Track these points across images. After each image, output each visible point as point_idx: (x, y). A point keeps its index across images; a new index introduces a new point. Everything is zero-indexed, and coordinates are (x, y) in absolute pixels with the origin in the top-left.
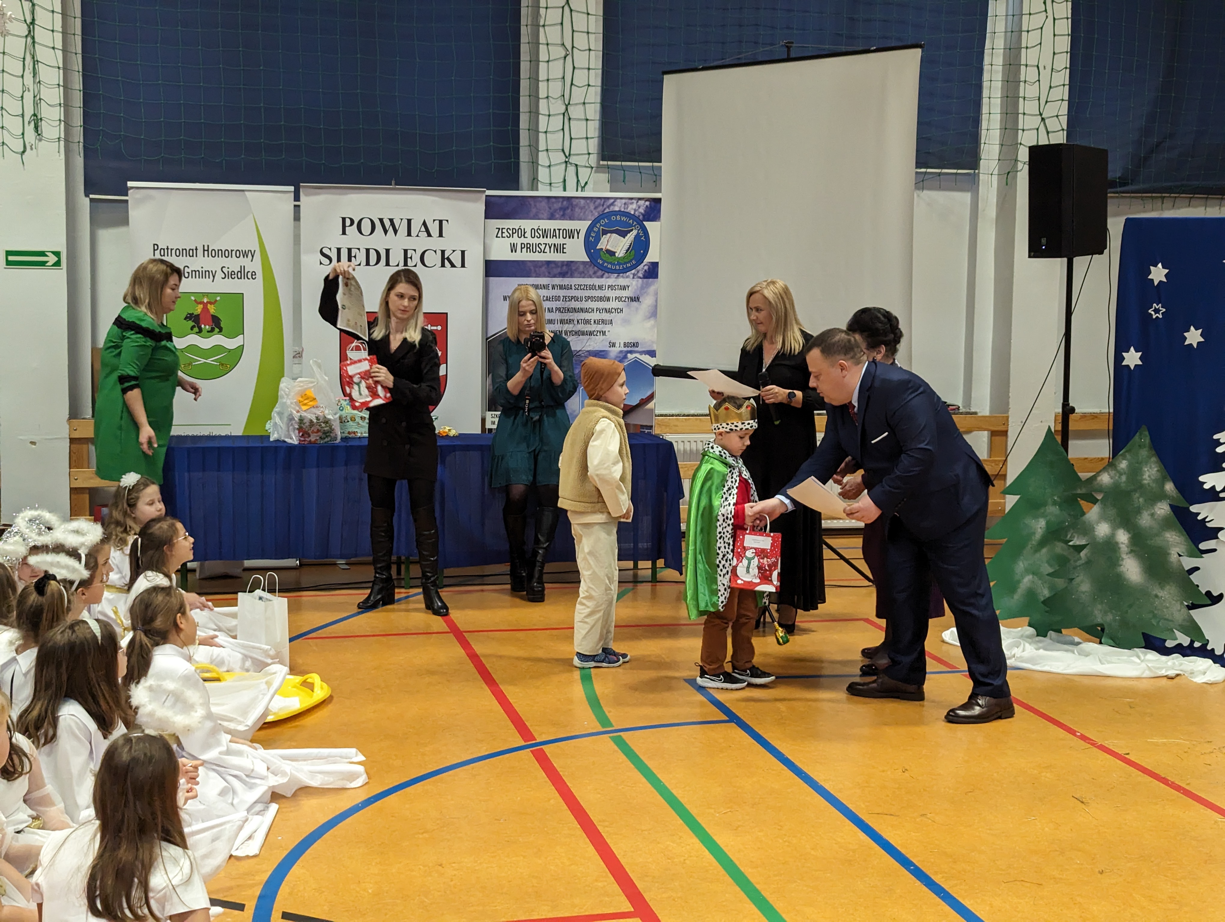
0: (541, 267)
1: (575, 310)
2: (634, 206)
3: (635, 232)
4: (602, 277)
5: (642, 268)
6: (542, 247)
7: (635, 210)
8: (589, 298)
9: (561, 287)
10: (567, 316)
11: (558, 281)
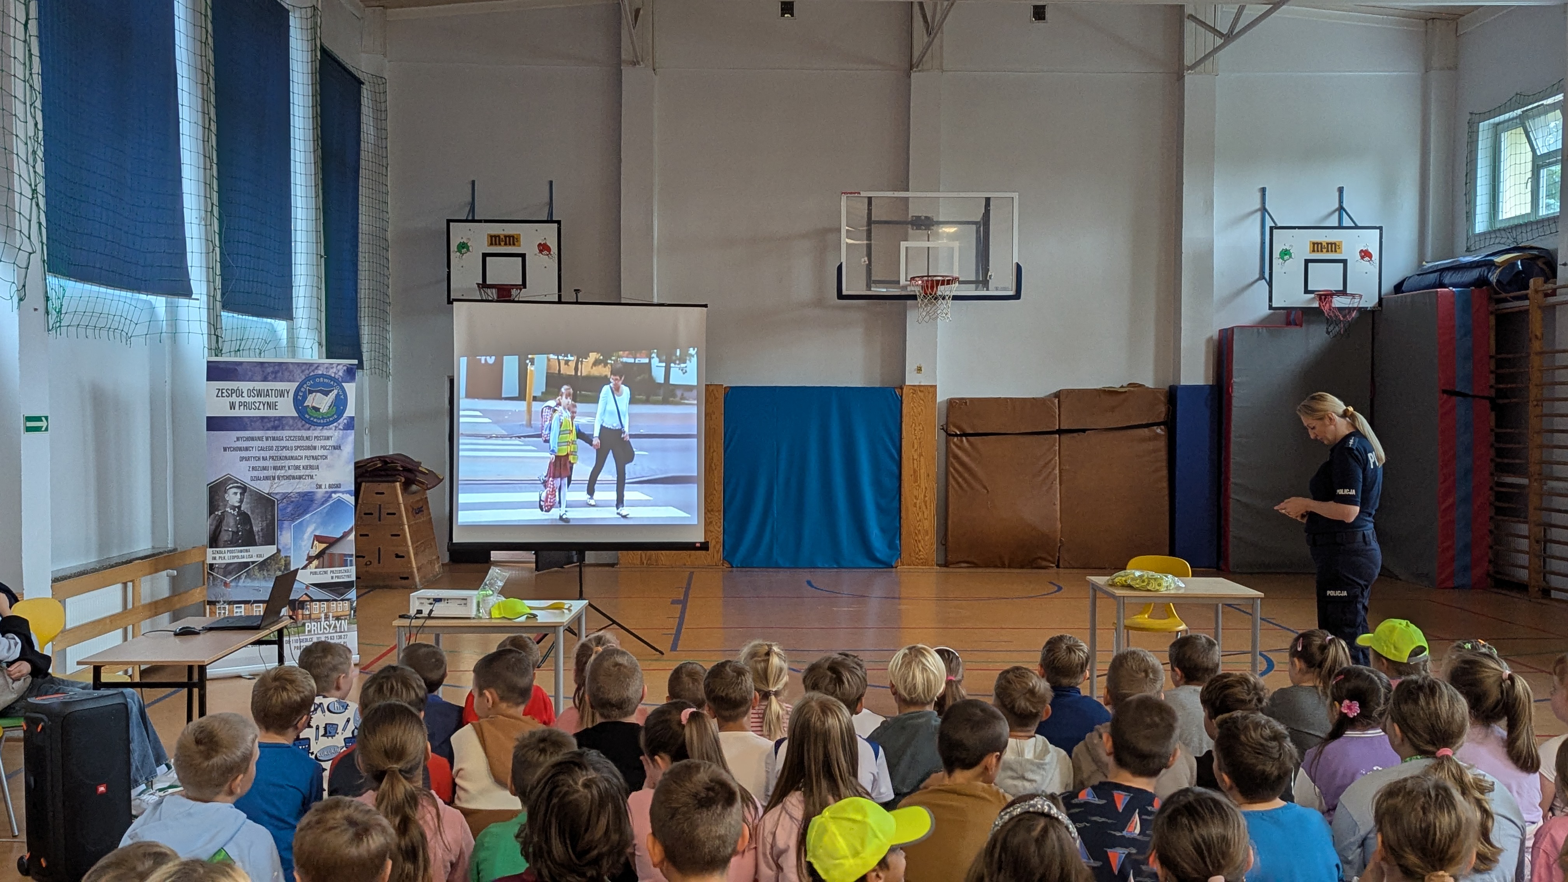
0: (255, 422)
1: (286, 458)
2: (334, 370)
3: (335, 392)
4: (309, 429)
5: (343, 421)
6: (257, 405)
7: (335, 374)
8: (298, 447)
9: (274, 439)
10: (279, 463)
11: (271, 433)
